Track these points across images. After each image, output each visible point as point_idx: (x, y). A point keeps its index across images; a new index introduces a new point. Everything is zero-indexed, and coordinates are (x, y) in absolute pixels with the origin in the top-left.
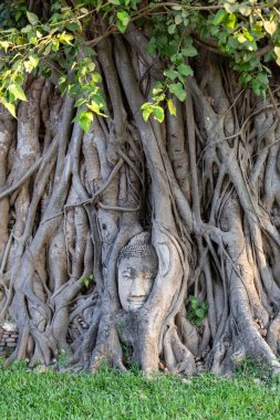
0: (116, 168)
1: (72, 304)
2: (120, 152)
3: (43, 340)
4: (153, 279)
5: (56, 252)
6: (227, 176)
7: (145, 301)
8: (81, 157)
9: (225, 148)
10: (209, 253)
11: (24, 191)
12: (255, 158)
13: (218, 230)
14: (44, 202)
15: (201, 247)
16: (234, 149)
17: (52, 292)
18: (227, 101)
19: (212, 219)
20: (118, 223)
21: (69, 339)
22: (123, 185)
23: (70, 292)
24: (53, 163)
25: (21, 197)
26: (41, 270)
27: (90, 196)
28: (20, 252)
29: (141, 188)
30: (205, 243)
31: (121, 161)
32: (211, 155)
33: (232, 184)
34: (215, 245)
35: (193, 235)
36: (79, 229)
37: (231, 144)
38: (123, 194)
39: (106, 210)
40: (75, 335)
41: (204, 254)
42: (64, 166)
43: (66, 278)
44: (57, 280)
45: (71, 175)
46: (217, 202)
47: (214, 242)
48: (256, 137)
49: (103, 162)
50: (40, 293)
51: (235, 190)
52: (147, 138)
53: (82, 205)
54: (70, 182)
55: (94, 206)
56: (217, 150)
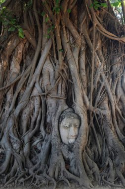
1: (31, 141)
2: (61, 74)
3: (18, 158)
4: (79, 128)
5: (25, 117)
6: (104, 87)
7: (76, 139)
8: (41, 75)
9: (104, 76)
10: (95, 118)
11: (12, 88)
12: (113, 81)
13: (100, 110)
14: (21, 94)
15: (91, 116)
17: (22, 135)
19: (96, 105)
20: (57, 104)
21: (31, 158)
22: (60, 88)
23: (30, 133)
24: (27, 77)
25: (10, 91)
26: (17, 124)
27: (44, 92)
28: (7, 116)
29: (66, 89)
31: (60, 77)
32: (98, 78)
33: (106, 90)
35: (88, 111)
36: (37, 107)
37: (106, 75)
38: (60, 92)
39: (52, 98)
40: (33, 155)
41: (92, 119)
42: (32, 78)
43: (28, 128)
44: (25, 129)
45: (35, 83)
46: (99, 98)
47: (97, 114)
48: (113, 74)
49: (52, 77)
50: (16, 135)
51: (107, 93)
52: (73, 67)
53: (40, 96)
54: (34, 86)
55: (46, 96)
56: (101, 76)
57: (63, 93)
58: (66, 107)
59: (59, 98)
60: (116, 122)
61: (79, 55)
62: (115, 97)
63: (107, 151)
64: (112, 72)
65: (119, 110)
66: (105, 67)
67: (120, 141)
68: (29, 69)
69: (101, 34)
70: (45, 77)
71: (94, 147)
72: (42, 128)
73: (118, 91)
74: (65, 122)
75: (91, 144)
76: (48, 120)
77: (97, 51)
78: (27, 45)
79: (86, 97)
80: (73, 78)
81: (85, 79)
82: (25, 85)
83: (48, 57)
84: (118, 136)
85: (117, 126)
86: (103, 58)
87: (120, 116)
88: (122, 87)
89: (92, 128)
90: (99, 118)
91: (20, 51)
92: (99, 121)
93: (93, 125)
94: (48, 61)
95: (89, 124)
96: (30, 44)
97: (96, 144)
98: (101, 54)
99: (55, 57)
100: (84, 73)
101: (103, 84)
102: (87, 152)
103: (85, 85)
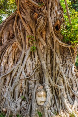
0: (35, 70)
1: (21, 104)
2: (36, 66)
4: (46, 97)
5: (17, 90)
7: (45, 103)
8: (25, 67)
9: (60, 66)
12: (66, 69)
15: (53, 90)
16: (63, 67)
17: (15, 100)
18: (61, 56)
19: (56, 83)
20: (35, 84)
22: (36, 74)
23: (20, 100)
24: (18, 68)
25: (8, 76)
27: (27, 77)
29: (40, 75)
30: (55, 89)
31: (36, 69)
32: (57, 68)
33: (62, 75)
34: (57, 89)
35: (52, 87)
36: (23, 85)
38: (36, 77)
39: (32, 80)
40: (22, 111)
42: (20, 69)
44: (17, 97)
45: (22, 71)
46: (58, 79)
48: (66, 65)
50: (12, 100)
51: (63, 76)
53: (25, 79)
54: (21, 73)
57: (38, 77)
58: (40, 85)
59: (36, 81)
60: (68, 92)
61: (47, 55)
64: (66, 64)
65: (70, 86)
66: (62, 62)
71: (55, 107)
73: (69, 75)
75: (53, 105)
76: (30, 92)
77: (57, 53)
79: (50, 79)
83: (29, 57)
85: (68, 94)
87: (70, 89)
89: (54, 96)
90: (58, 91)
92: (58, 92)
94: (29, 59)
95: (52, 94)
96: (18, 49)
97: (56, 105)
100: (49, 65)
101: (60, 71)
102: (51, 109)
103: (50, 72)
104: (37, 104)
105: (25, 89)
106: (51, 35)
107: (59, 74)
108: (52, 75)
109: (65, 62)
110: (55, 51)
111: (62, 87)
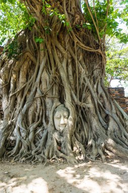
1: (35, 130)
2: (54, 79)
3: (25, 143)
4: (68, 118)
5: (30, 113)
6: (87, 87)
7: (65, 126)
8: (41, 82)
9: (86, 79)
10: (82, 111)
11: (21, 93)
12: (94, 83)
13: (85, 104)
14: (27, 97)
17: (28, 126)
19: (82, 100)
20: (53, 102)
21: (35, 142)
23: (35, 125)
24: (31, 84)
25: (19, 95)
26: (25, 118)
27: (43, 94)
28: (18, 113)
29: (59, 91)
30: (80, 107)
31: (54, 82)
32: (82, 81)
33: (89, 89)
34: (84, 108)
35: (77, 106)
36: (39, 105)
37: (88, 78)
38: (54, 93)
39: (49, 98)
40: (37, 141)
41: (80, 111)
43: (33, 121)
44: (31, 122)
45: (37, 88)
46: (84, 95)
47: (83, 108)
48: (94, 77)
49: (48, 83)
50: (24, 126)
51: (90, 91)
52: (63, 74)
53: (40, 97)
54: (36, 91)
55: (44, 97)
56: (84, 79)
57: (57, 94)
58: (59, 103)
59: (54, 98)
60: (99, 113)
61: (67, 66)
62: (96, 93)
63: (92, 134)
65: (101, 103)
66: (87, 73)
67: (103, 127)
68: (32, 78)
69: (82, 49)
70: (43, 83)
71: (82, 133)
72: (44, 121)
73: (99, 89)
74: (57, 114)
75: (80, 130)
76: (47, 114)
77: (80, 62)
78: (30, 62)
79: (74, 95)
80: (63, 82)
81: (72, 82)
82: (29, 91)
83: (45, 69)
84: (101, 123)
85: (99, 115)
86: (85, 66)
87: (102, 109)
88: (101, 86)
89: (80, 118)
90: (85, 110)
91: (25, 67)
92: (85, 113)
93: (81, 117)
94: (45, 72)
95: (78, 115)
96: (32, 62)
97: (84, 130)
98: (83, 63)
99: (50, 68)
100: (71, 78)
101: (86, 85)
102: (76, 136)
103: (73, 87)
104: (55, 129)
105: (41, 112)
106: (70, 36)
107: (85, 88)
108: (76, 91)
109: (93, 74)
110: (78, 59)
111: (91, 105)
